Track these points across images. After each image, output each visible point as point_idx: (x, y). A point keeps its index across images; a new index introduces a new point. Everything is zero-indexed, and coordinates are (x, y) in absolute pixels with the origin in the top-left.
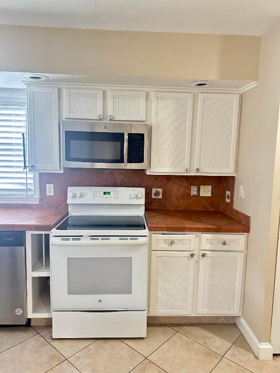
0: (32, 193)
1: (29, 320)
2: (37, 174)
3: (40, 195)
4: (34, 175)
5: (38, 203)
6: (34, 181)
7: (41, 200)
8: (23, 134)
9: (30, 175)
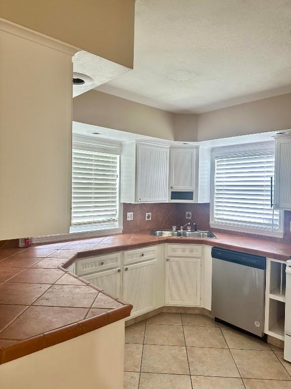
0: (277, 228)
1: (266, 336)
2: (282, 211)
3: (285, 230)
4: (280, 213)
5: (282, 237)
6: (280, 217)
7: (285, 235)
8: (272, 178)
9: (276, 212)
